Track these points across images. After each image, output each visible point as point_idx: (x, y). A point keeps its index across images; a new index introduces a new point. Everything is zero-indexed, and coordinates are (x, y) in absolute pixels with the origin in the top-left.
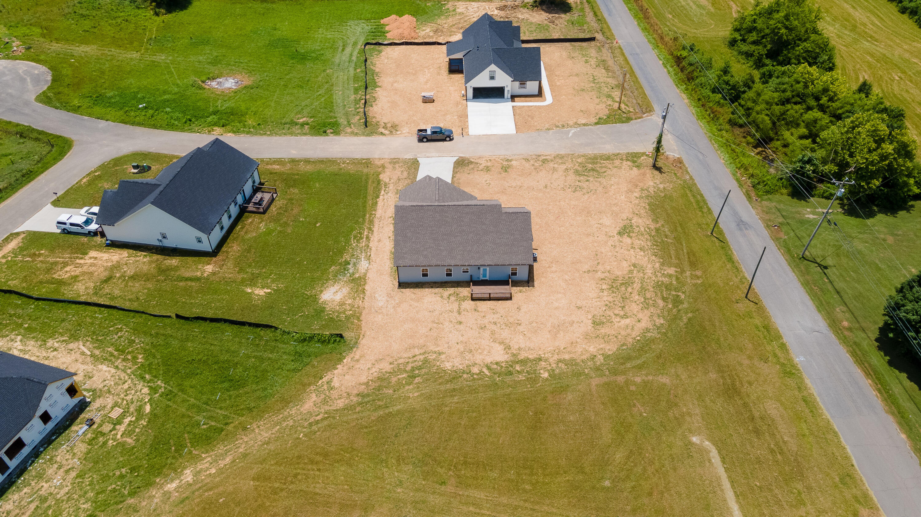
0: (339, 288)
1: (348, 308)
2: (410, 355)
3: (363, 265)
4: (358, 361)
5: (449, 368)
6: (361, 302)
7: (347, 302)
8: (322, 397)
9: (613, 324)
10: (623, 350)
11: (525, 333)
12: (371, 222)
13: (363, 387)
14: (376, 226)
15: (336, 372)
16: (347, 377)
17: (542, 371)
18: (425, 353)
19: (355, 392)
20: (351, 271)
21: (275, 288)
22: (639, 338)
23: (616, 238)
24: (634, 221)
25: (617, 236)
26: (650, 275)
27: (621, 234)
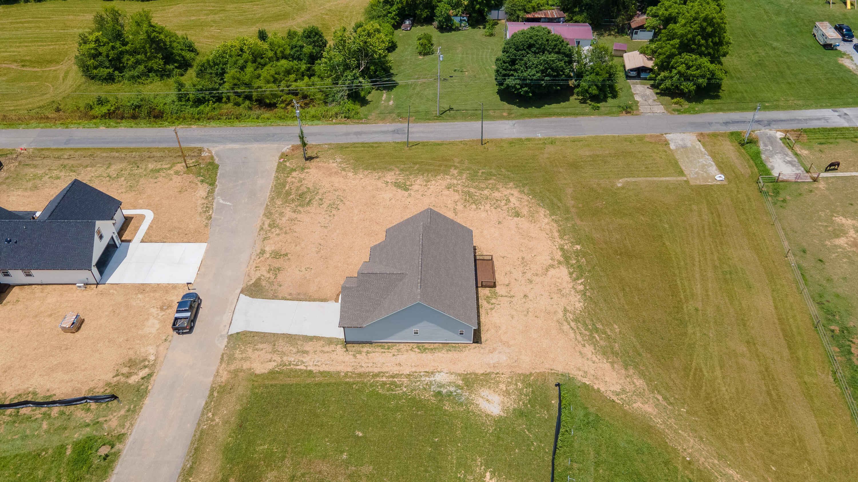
0: (481, 399)
1: (512, 387)
2: (571, 332)
3: (441, 378)
4: (585, 372)
5: (581, 304)
6: (503, 376)
7: (505, 389)
8: (636, 398)
9: (517, 207)
10: (544, 206)
11: (533, 255)
12: (360, 375)
13: (615, 366)
14: (370, 370)
15: (602, 389)
16: (607, 379)
18: (567, 321)
19: (623, 372)
20: (452, 389)
21: (483, 467)
22: (530, 197)
23: (413, 193)
24: (388, 180)
25: (409, 192)
26: (459, 182)
27: (406, 190)
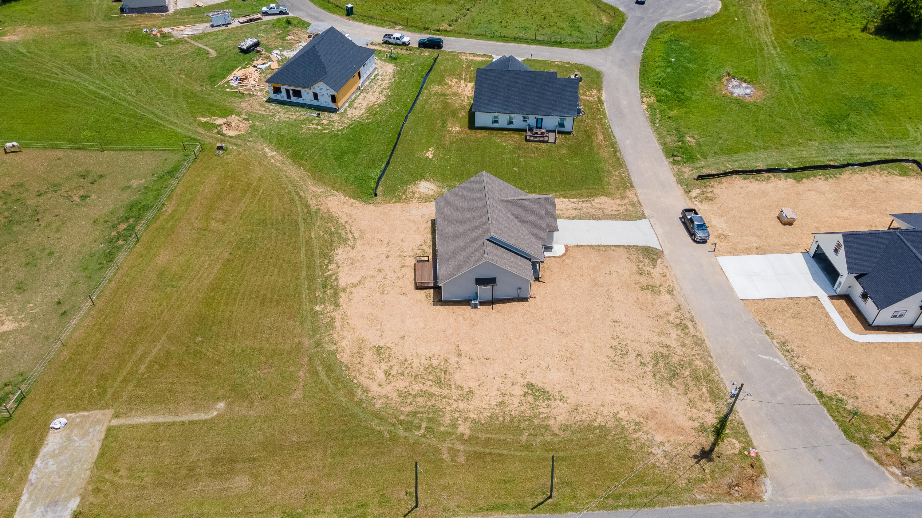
0: (434, 189)
1: (410, 196)
2: (353, 231)
4: (351, 206)
5: (336, 252)
6: (416, 201)
7: (416, 195)
8: (320, 194)
9: (378, 363)
10: (341, 367)
11: (371, 297)
17: (323, 306)
18: (355, 238)
21: (434, 160)
22: (355, 381)
23: (519, 379)
24: (561, 403)
25: (526, 381)
26: (455, 405)
27: (530, 385)
